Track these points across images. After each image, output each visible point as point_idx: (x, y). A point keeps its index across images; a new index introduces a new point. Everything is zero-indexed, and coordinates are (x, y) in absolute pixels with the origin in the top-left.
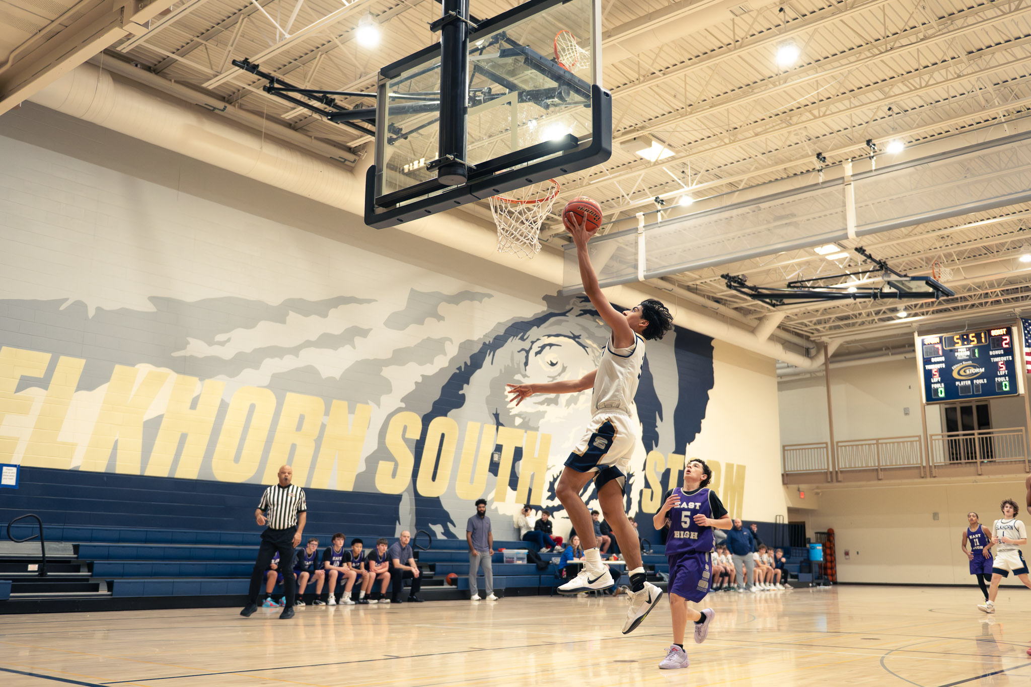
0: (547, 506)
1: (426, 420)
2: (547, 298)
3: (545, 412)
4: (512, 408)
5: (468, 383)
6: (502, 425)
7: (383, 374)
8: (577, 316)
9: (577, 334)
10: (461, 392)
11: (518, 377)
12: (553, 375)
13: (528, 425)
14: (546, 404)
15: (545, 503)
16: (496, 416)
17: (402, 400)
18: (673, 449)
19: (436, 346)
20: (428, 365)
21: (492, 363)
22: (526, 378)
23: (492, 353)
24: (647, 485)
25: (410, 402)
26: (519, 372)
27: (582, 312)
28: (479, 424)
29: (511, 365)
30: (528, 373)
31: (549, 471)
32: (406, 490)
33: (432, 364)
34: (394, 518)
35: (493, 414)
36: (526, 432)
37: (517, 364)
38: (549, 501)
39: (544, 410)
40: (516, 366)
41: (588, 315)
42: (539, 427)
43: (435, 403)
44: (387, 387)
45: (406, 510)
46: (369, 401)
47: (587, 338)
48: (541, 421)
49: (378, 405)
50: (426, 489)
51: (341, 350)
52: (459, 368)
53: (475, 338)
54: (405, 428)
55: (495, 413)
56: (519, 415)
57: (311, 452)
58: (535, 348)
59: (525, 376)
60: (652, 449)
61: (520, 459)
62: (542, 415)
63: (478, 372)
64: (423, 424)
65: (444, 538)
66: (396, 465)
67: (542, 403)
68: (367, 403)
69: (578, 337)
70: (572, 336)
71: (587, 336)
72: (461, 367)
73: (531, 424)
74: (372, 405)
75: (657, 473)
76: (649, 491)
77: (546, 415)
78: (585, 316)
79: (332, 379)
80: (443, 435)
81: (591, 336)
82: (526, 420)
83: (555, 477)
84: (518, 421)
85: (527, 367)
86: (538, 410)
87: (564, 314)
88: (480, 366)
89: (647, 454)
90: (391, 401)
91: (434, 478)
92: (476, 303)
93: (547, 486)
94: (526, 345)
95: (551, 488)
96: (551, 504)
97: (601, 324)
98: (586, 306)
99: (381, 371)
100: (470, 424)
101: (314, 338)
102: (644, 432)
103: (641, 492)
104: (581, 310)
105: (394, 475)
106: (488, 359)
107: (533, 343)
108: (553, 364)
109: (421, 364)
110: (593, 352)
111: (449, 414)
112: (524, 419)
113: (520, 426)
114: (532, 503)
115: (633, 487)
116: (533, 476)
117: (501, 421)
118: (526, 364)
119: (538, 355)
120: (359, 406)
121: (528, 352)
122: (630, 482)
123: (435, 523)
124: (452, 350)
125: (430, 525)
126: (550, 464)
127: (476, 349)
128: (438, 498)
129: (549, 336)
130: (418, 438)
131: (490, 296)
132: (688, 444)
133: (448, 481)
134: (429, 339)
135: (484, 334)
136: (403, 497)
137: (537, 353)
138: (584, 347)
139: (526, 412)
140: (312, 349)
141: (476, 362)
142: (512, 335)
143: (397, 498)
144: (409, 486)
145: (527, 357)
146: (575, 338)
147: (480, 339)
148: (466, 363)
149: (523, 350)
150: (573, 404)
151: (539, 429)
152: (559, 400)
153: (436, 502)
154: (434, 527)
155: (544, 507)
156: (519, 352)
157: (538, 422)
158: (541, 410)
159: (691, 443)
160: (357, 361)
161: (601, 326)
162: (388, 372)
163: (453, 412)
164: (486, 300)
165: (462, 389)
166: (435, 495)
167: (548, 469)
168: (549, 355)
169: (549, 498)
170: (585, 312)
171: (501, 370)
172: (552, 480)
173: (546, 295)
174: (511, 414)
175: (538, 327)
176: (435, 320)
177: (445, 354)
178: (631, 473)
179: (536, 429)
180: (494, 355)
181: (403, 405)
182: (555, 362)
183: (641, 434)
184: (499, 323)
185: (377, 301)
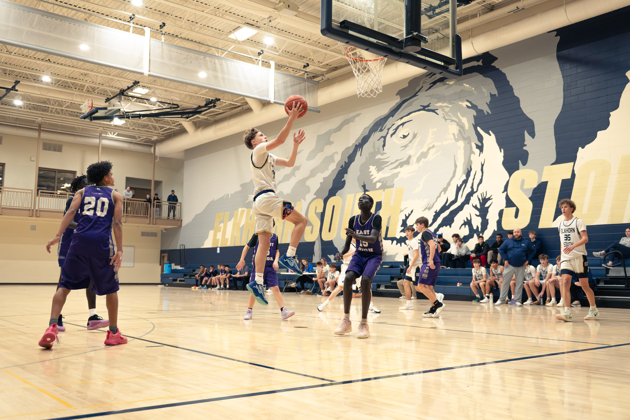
0: (401, 237)
1: (326, 201)
2: (400, 93)
3: (399, 172)
4: (374, 179)
5: (347, 173)
6: (368, 191)
7: (306, 184)
8: (426, 91)
9: (425, 104)
10: (343, 180)
11: (379, 156)
12: (405, 145)
13: (386, 185)
14: (400, 167)
15: (398, 235)
16: (364, 186)
17: (314, 195)
18: (554, 160)
19: (330, 159)
20: (326, 171)
21: (361, 156)
22: (384, 155)
23: (361, 149)
24: (510, 203)
25: (318, 194)
26: (379, 153)
27: (432, 84)
28: (353, 195)
29: (373, 151)
30: (385, 151)
31: (401, 213)
32: (317, 239)
33: (328, 170)
34: (312, 253)
35: (362, 186)
36: (384, 191)
37: (377, 148)
38: (402, 233)
39: (398, 171)
40: (376, 150)
41: (438, 84)
42: (394, 184)
43: (330, 190)
44: (308, 190)
45: (317, 249)
46: (301, 199)
47: (436, 103)
48: (396, 180)
49: (305, 200)
50: (326, 237)
51: (291, 180)
52: (342, 167)
53: (350, 145)
54: (316, 207)
55: (363, 185)
56: (379, 181)
57: (282, 228)
58: (391, 132)
59: (382, 154)
60: (518, 169)
61: (380, 209)
62: (397, 175)
63: (353, 163)
64: (324, 204)
65: (335, 262)
66: (313, 227)
67: (396, 168)
68: (301, 201)
69: (428, 106)
70: (422, 108)
71: (437, 100)
72: (343, 165)
73: (388, 184)
74: (302, 200)
75: (524, 191)
76: (514, 209)
77: (400, 175)
78: (434, 86)
79: (288, 194)
80: (334, 206)
81: (441, 98)
82: (385, 182)
83: (407, 215)
84: (379, 185)
85: (385, 148)
86: (393, 173)
87: (415, 95)
88: (353, 160)
89: (510, 176)
90: (310, 196)
91: (330, 231)
92: (351, 124)
93: (401, 223)
94: (383, 133)
95: (404, 223)
96: (403, 235)
97: (451, 83)
98: (436, 77)
99: (305, 183)
100: (348, 196)
101: (281, 179)
102: (504, 157)
103: (501, 213)
104: (430, 84)
105: (312, 233)
106: (358, 153)
107: (389, 129)
108: (405, 137)
109: (322, 172)
110: (443, 110)
111: (337, 194)
112: (382, 182)
113: (380, 188)
114: (388, 236)
115: (489, 210)
116: (389, 219)
117: (367, 189)
118: (384, 146)
119: (394, 136)
120: (298, 203)
121: (385, 137)
122: (487, 205)
123: (330, 255)
124: (338, 158)
125: (328, 255)
126: (402, 207)
127: (351, 151)
128: (332, 240)
129: (401, 118)
130: (322, 211)
131: (358, 115)
132: (580, 148)
133: (337, 231)
134: (326, 157)
135: (356, 139)
136: (316, 243)
137: (392, 135)
138: (433, 111)
139: (384, 178)
140: (281, 184)
141: (351, 158)
142: (373, 132)
143: (313, 243)
144: (318, 238)
145: (384, 142)
146: (424, 108)
147: (353, 144)
148: (345, 162)
149: (381, 137)
150: (423, 159)
151: (394, 186)
152: (411, 160)
153: (331, 243)
154: (330, 256)
155: (398, 237)
156: (378, 140)
157: (393, 181)
158: (396, 172)
159: (587, 147)
160: (297, 182)
161: (453, 85)
162: (308, 183)
163: (339, 192)
164: (357, 118)
165: (343, 177)
166: (331, 240)
167: (401, 211)
168: (402, 131)
169: (401, 231)
170: (434, 83)
171: (367, 157)
172: (404, 218)
173: (400, 91)
174: (373, 182)
175: (393, 116)
176: (329, 146)
177: (334, 161)
178: (486, 198)
179: (392, 186)
180: (362, 150)
181: (315, 196)
182: (406, 135)
183: (502, 159)
184: (365, 128)
185: (303, 150)
